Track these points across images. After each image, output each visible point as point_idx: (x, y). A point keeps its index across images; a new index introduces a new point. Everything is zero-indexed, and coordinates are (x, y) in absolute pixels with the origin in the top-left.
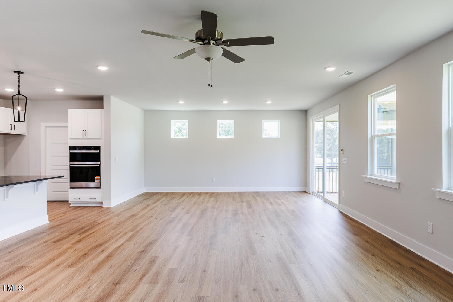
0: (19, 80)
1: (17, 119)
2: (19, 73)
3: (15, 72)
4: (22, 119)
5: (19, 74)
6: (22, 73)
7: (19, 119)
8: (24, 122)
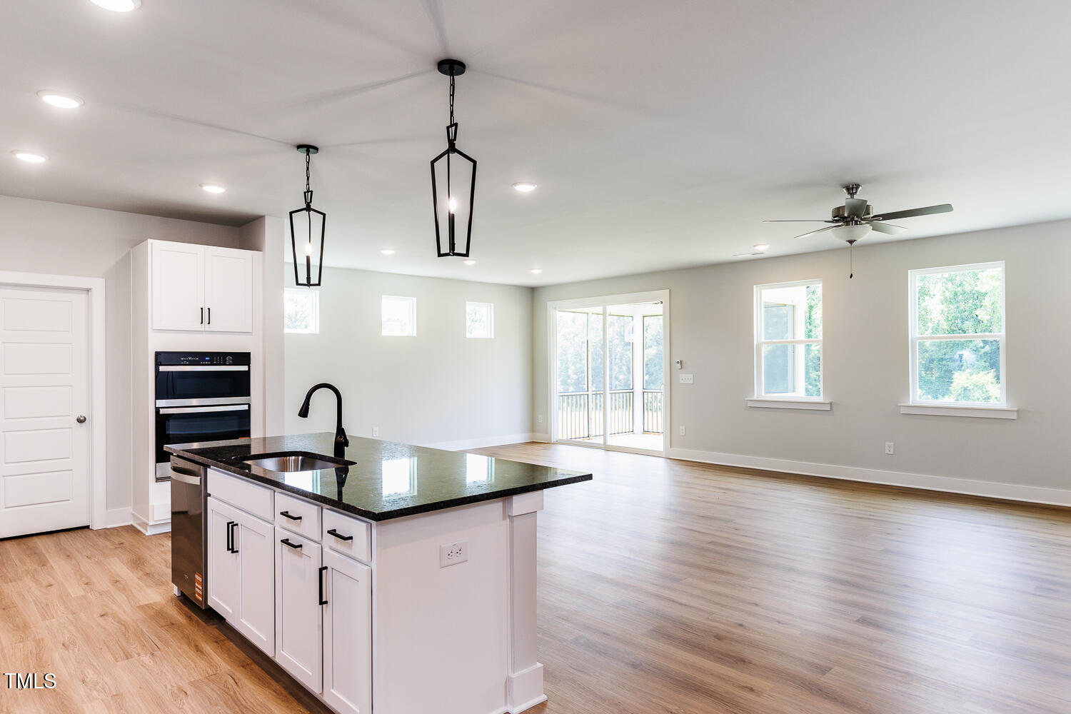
0: (308, 169)
1: (303, 279)
2: (309, 149)
3: (299, 147)
4: (314, 280)
5: (308, 154)
6: (316, 149)
7: (308, 278)
8: (319, 284)
